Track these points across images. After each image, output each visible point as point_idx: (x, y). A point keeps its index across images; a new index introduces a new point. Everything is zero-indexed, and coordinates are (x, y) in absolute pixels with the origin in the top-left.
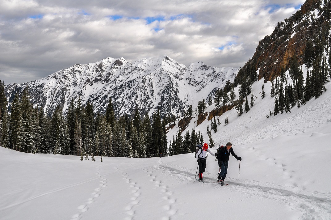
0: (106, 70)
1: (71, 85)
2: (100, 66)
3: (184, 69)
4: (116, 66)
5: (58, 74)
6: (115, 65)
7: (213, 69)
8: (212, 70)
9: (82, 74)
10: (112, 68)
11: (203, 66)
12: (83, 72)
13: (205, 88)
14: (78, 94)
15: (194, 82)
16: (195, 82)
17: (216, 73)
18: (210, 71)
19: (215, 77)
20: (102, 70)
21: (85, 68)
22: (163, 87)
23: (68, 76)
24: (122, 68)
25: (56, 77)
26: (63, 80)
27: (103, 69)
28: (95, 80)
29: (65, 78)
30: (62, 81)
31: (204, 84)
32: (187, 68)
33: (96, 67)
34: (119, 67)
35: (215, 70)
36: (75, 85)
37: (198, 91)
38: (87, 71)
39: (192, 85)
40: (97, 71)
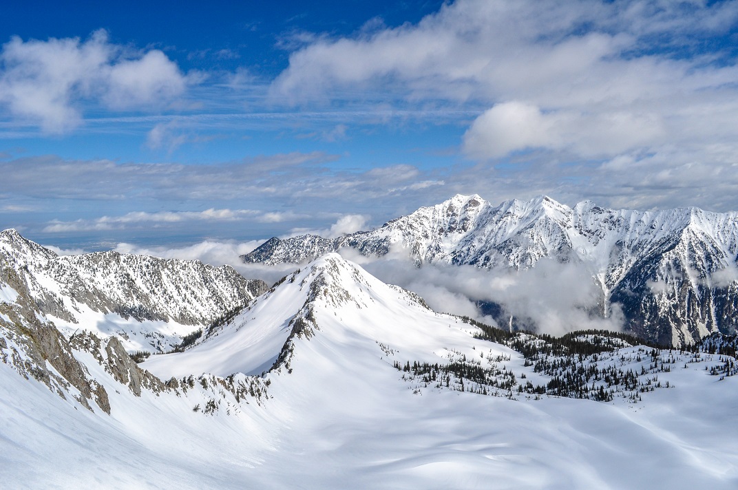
0: (459, 213)
1: (421, 237)
2: (451, 208)
3: (570, 213)
4: (471, 208)
5: (402, 223)
6: (470, 206)
7: (610, 212)
8: (608, 214)
9: (431, 220)
10: (467, 210)
11: (595, 208)
12: (431, 217)
13: (603, 239)
14: (436, 250)
15: (587, 231)
16: (589, 232)
17: (615, 218)
18: (605, 215)
19: (614, 223)
20: (454, 214)
21: (432, 211)
22: (557, 244)
23: (415, 225)
24: (479, 210)
25: (400, 227)
26: (410, 230)
27: (455, 212)
28: (449, 228)
29: (412, 229)
30: (409, 233)
31: (602, 234)
32: (572, 211)
33: (445, 209)
34: (475, 208)
35: (612, 214)
36: (426, 237)
37: (596, 244)
38: (436, 217)
39: (585, 235)
40: (448, 215)
